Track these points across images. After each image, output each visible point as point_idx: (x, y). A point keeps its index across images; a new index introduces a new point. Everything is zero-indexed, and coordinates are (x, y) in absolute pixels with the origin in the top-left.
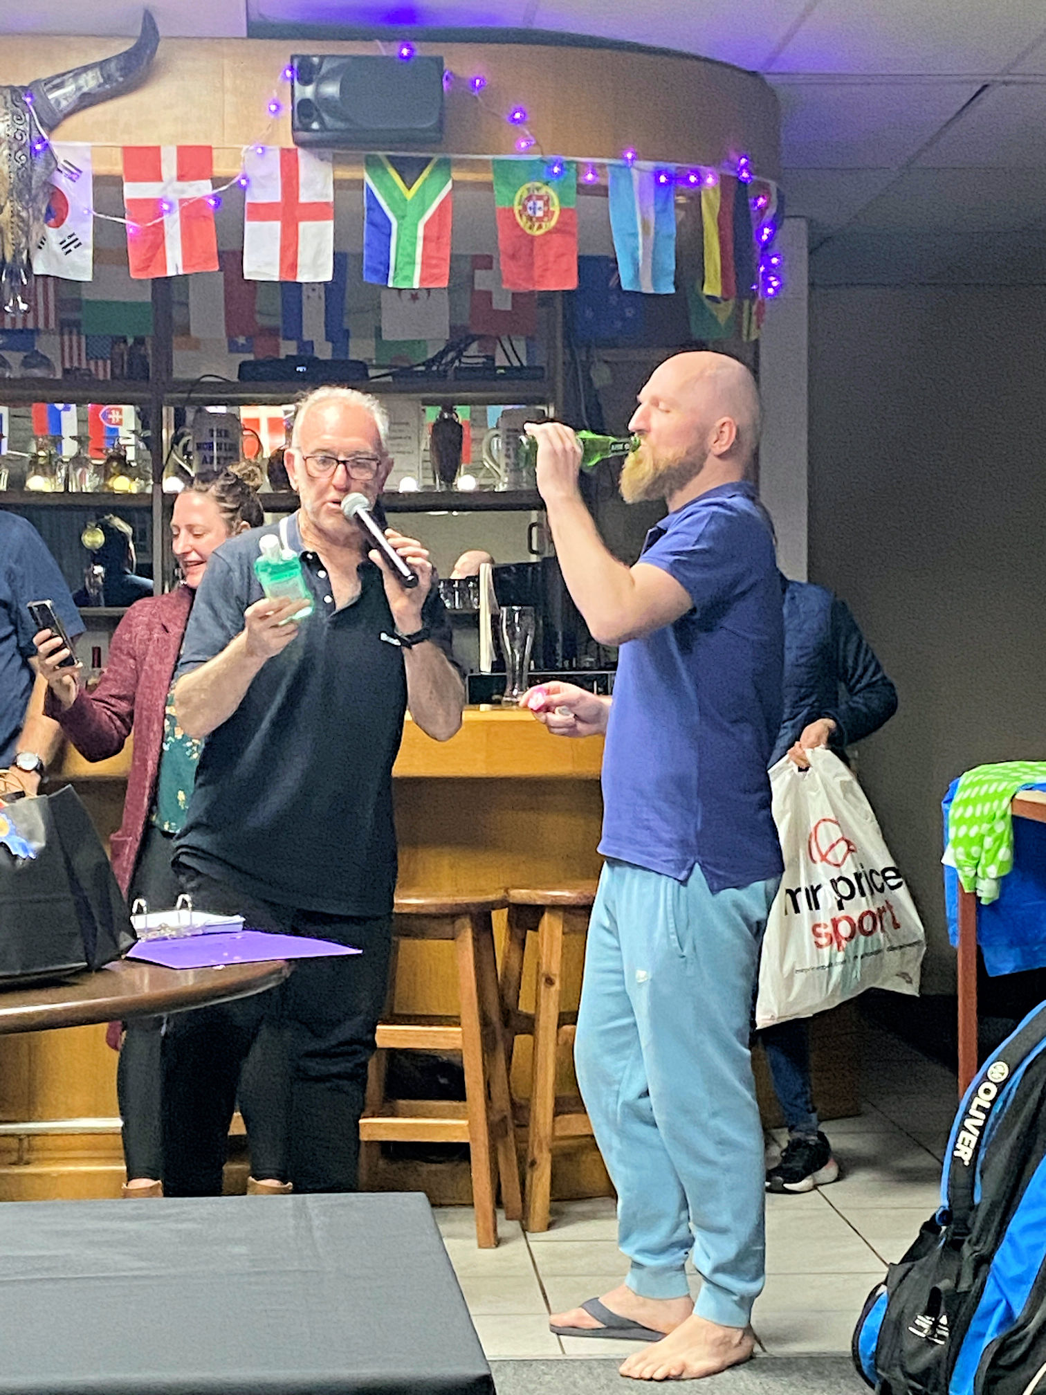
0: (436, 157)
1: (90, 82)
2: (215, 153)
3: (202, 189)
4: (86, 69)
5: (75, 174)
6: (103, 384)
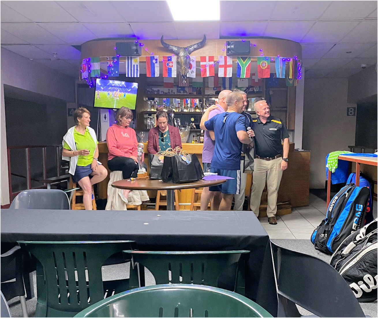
0: (248, 57)
1: (196, 46)
2: (214, 57)
3: (212, 63)
4: (195, 44)
5: (193, 61)
6: (195, 95)
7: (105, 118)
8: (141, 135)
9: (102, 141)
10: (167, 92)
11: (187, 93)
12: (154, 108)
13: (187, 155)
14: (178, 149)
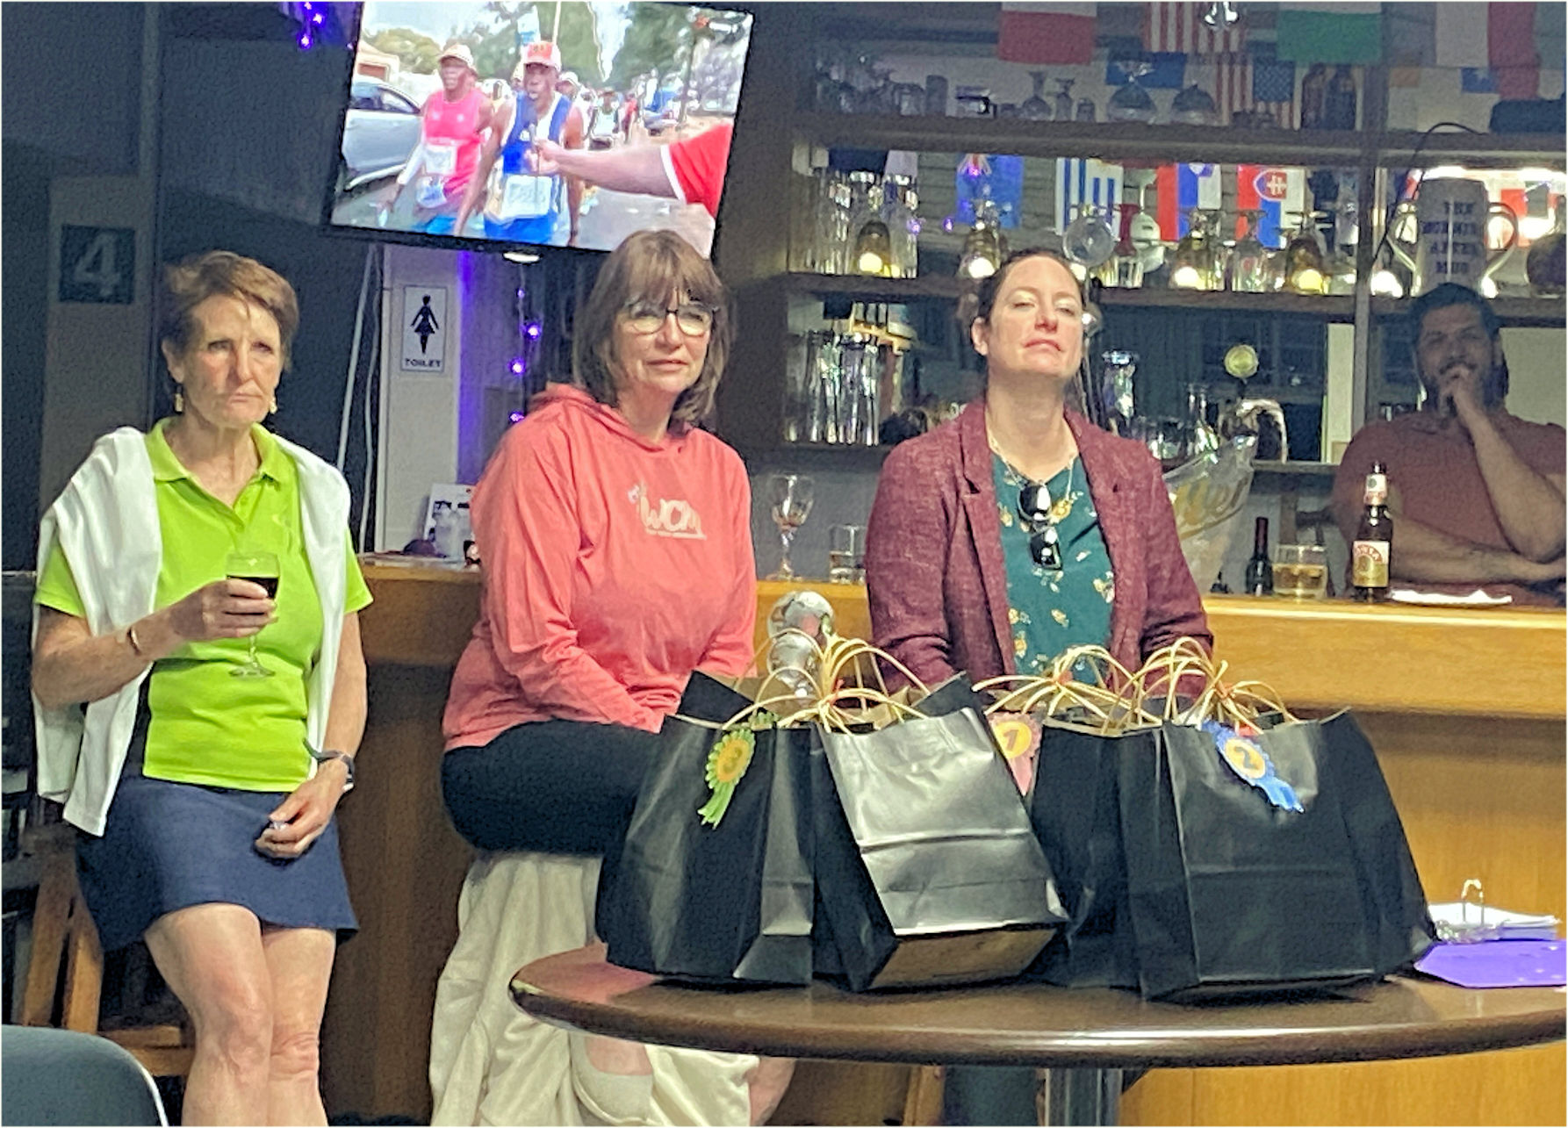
6: (1289, 136)
7: (424, 330)
8: (780, 503)
9: (378, 548)
10: (1019, 103)
11: (1208, 104)
12: (883, 251)
13: (1278, 729)
14: (1185, 660)
